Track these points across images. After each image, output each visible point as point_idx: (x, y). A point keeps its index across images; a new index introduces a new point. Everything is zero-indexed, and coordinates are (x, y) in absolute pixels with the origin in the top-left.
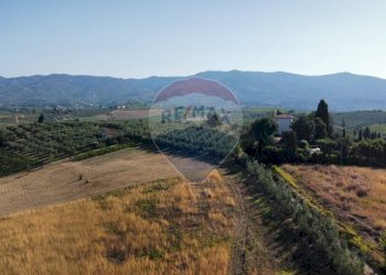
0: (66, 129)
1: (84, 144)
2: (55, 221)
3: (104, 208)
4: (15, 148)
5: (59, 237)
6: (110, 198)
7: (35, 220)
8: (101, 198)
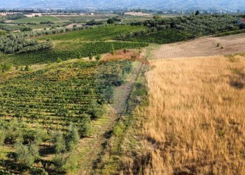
0: (212, 18)
1: (224, 27)
2: (199, 64)
3: (232, 61)
4: (180, 28)
5: (200, 71)
6: (238, 56)
7: (186, 62)
8: (231, 56)
